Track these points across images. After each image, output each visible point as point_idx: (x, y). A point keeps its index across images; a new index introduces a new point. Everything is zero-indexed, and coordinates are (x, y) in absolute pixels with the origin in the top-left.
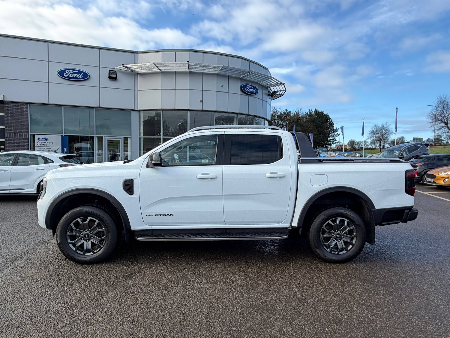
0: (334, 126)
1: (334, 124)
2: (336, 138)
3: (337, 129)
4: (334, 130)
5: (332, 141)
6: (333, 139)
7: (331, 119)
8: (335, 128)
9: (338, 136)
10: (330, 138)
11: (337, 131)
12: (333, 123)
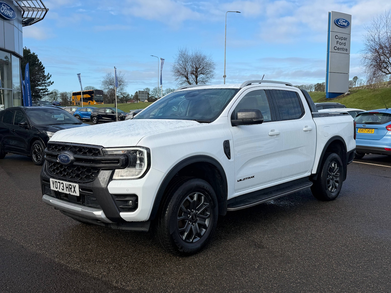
0: (44, 71)
1: (44, 68)
2: (47, 88)
3: (49, 76)
4: (44, 76)
5: (42, 91)
6: (44, 89)
7: (40, 61)
8: (46, 74)
9: (51, 86)
10: (40, 88)
11: (49, 78)
12: (42, 66)
